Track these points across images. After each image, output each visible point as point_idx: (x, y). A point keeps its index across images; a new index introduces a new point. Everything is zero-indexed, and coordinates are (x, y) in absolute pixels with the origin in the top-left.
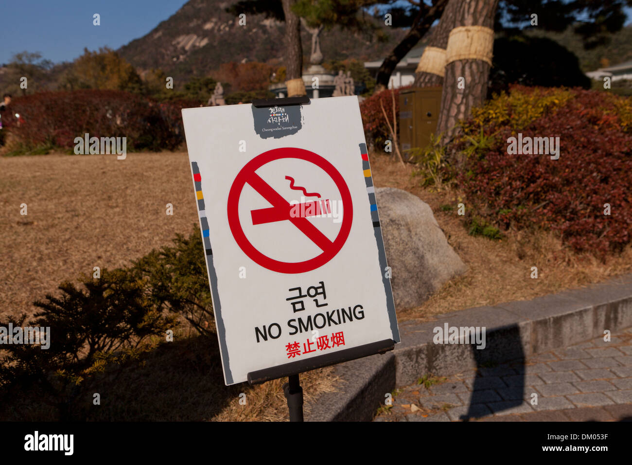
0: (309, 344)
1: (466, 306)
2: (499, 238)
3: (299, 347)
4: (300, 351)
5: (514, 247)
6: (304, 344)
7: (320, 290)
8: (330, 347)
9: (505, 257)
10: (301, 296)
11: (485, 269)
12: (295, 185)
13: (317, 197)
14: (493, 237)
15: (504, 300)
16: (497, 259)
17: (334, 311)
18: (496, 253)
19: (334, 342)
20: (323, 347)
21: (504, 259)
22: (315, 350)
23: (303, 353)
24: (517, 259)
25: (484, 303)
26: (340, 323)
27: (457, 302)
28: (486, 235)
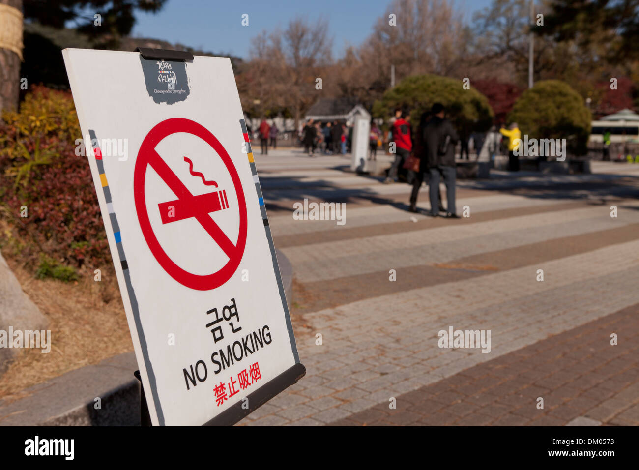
0: (233, 383)
1: (61, 370)
2: (74, 280)
3: (225, 389)
4: (226, 395)
5: (95, 288)
6: (229, 384)
7: (233, 310)
8: (250, 384)
9: (86, 303)
10: (219, 320)
11: (70, 320)
12: (194, 170)
13: (214, 186)
14: (68, 279)
15: (104, 356)
16: (79, 306)
17: (247, 336)
18: (75, 299)
19: (253, 377)
20: (244, 385)
21: (86, 305)
22: (238, 391)
23: (230, 396)
24: (102, 304)
25: (83, 362)
26: (254, 351)
27: (47, 367)
28: (58, 278)
